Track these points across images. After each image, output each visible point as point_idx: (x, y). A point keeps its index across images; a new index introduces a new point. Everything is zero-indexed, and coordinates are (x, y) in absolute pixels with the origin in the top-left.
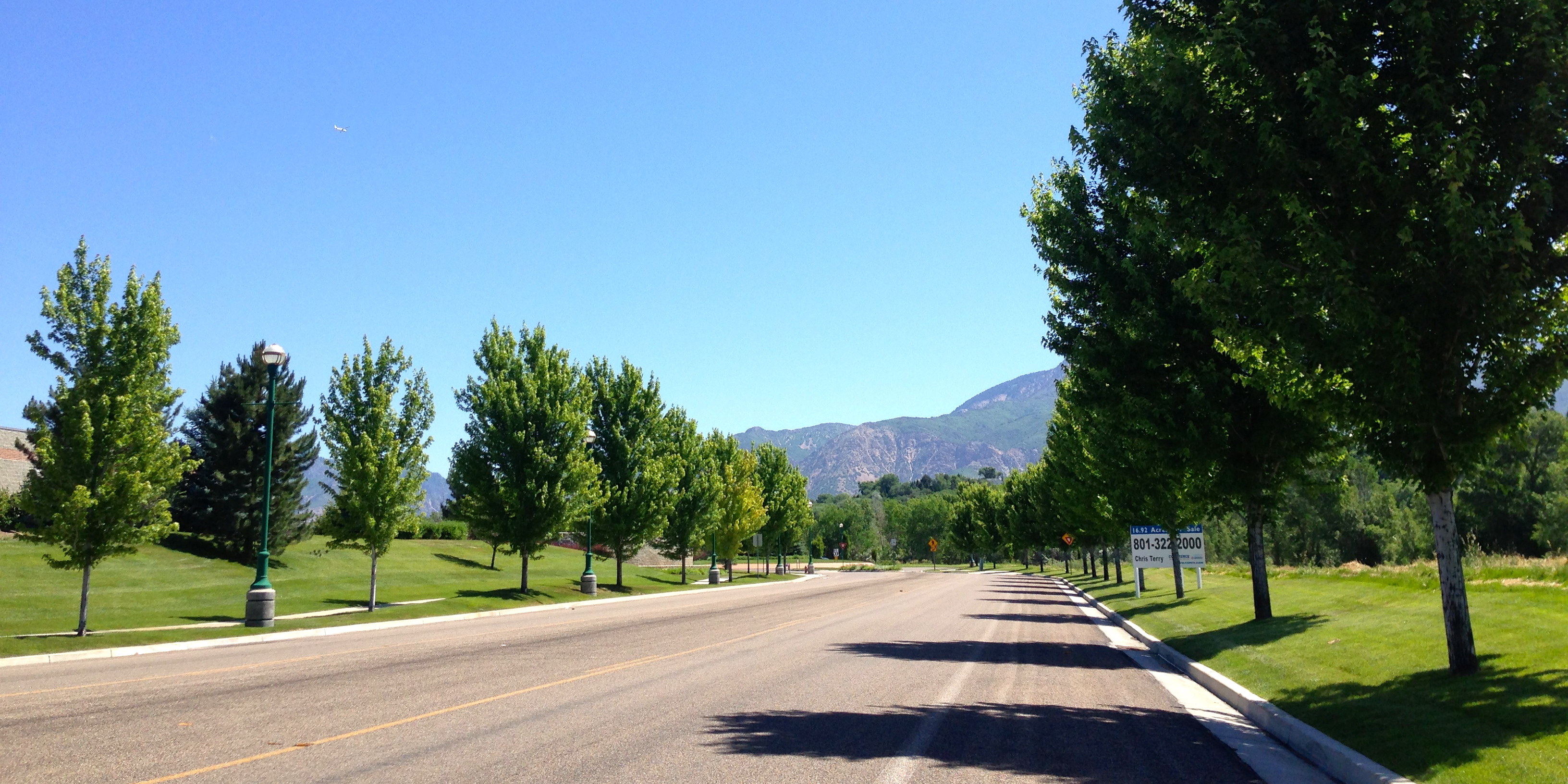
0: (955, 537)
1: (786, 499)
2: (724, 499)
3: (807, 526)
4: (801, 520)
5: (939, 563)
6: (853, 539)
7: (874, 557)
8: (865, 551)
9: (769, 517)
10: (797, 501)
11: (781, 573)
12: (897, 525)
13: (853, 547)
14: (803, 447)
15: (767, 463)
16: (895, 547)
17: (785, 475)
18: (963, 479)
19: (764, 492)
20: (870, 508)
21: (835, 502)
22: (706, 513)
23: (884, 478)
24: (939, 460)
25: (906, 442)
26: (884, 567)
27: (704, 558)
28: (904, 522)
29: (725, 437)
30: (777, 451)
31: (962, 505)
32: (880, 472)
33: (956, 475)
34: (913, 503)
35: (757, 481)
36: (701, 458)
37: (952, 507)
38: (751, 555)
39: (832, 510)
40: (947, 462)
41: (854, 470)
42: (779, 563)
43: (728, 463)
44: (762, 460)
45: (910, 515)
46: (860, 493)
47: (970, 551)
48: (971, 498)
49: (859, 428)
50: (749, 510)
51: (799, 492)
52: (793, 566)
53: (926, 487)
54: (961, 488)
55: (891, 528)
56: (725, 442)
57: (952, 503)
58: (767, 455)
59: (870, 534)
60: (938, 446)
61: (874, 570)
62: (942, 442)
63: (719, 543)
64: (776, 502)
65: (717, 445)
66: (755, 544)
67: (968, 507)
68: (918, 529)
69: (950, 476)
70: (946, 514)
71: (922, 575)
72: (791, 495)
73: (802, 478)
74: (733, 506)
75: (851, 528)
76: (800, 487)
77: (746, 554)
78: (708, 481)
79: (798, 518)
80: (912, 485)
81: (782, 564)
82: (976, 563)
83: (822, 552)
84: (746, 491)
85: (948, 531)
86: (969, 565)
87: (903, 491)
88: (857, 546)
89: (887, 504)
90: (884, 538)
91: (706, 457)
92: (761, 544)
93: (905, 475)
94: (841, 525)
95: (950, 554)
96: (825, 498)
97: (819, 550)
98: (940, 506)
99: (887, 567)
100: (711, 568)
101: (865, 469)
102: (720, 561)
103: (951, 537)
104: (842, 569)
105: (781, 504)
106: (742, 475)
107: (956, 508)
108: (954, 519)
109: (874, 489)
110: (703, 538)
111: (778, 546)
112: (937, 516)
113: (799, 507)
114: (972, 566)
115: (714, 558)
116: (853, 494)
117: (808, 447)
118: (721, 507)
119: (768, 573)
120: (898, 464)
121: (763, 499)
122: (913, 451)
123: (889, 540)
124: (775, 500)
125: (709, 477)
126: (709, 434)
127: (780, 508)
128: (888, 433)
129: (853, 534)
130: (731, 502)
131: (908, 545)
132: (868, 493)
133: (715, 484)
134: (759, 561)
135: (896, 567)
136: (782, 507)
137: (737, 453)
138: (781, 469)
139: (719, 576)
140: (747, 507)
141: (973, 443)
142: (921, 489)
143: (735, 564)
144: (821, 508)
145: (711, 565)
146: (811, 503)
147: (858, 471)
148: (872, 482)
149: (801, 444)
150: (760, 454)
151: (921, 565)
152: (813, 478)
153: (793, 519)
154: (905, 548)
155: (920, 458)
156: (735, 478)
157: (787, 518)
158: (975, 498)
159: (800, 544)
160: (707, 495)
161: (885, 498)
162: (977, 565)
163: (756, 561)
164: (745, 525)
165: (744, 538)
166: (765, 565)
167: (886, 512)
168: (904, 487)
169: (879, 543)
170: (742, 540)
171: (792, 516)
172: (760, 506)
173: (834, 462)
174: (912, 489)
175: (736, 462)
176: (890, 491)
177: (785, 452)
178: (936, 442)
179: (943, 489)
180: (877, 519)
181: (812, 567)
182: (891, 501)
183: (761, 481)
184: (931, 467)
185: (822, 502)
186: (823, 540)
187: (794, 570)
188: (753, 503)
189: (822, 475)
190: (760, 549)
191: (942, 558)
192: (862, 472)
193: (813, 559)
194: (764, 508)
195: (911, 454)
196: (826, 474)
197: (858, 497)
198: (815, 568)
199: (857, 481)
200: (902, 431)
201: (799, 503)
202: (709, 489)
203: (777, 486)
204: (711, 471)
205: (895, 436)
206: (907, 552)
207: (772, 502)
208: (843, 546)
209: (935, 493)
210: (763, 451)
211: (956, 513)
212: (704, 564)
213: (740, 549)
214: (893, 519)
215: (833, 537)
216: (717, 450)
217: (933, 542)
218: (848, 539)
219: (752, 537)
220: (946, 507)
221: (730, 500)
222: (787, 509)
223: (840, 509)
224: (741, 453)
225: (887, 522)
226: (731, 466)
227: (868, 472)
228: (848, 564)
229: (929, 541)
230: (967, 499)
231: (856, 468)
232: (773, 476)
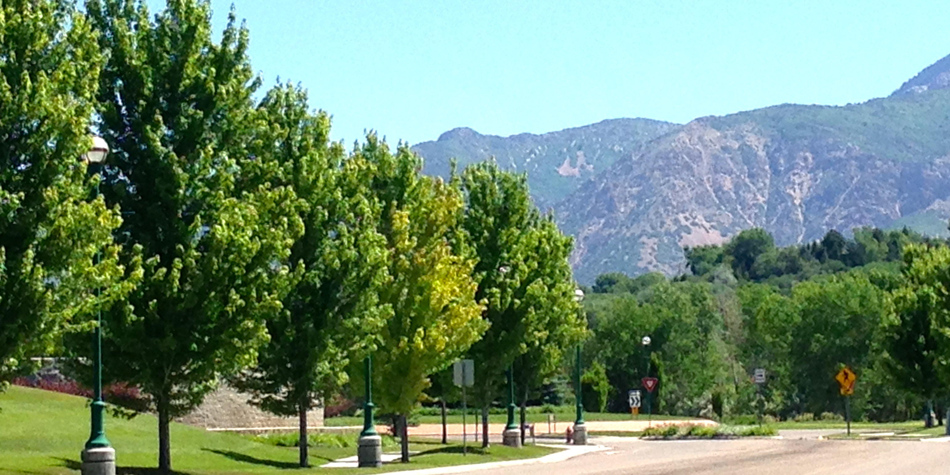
0: (893, 362)
1: (525, 283)
2: (391, 283)
3: (572, 342)
4: (560, 329)
5: (856, 421)
6: (671, 370)
7: (718, 407)
8: (699, 395)
9: (488, 324)
10: (550, 287)
11: (515, 443)
12: (769, 338)
13: (672, 386)
14: (564, 170)
15: (485, 206)
16: (764, 386)
17: (523, 230)
18: (914, 239)
19: (479, 268)
20: (709, 302)
21: (633, 290)
22: (352, 315)
23: (740, 238)
24: (864, 197)
25: (791, 157)
26: (738, 429)
27: (349, 413)
28: (783, 332)
29: (393, 151)
30: (506, 180)
31: (911, 295)
32: (734, 224)
33: (899, 229)
34: (804, 292)
35: (463, 245)
36: (339, 194)
37: (888, 299)
38: (450, 406)
39: (628, 307)
40: (880, 202)
41: (676, 221)
42: (511, 420)
43: (399, 207)
44: (474, 199)
45: (798, 319)
46: (689, 272)
47: (927, 394)
48: (929, 281)
49: (687, 128)
50: (446, 308)
51: (553, 267)
52: (541, 428)
53: (833, 256)
54: (909, 258)
55: (755, 345)
56: (393, 160)
57: (889, 290)
58: (484, 187)
59: (710, 360)
60: (861, 168)
61: (716, 436)
62: (870, 157)
63: (380, 379)
64: (504, 291)
65: (374, 168)
66: (458, 382)
67: (924, 300)
68: (815, 347)
69: (887, 232)
70: (875, 314)
71: (821, 445)
72: (536, 274)
73: (561, 237)
74: (410, 301)
75: (665, 347)
76: (556, 258)
77: (439, 404)
78: (356, 245)
79: (552, 325)
80: (802, 251)
81: (517, 424)
82: (940, 418)
83: (604, 398)
84: (439, 267)
85: (878, 352)
86: (922, 423)
87: (782, 265)
88: (680, 384)
89: (748, 294)
90: (738, 367)
91: (351, 193)
92: (471, 382)
93: (788, 230)
94: (647, 340)
95: (883, 399)
96: (611, 282)
97: (598, 393)
98: (863, 298)
99: (746, 428)
100: (363, 433)
101: (700, 219)
102: (382, 418)
103: (886, 364)
104: (646, 434)
105: (514, 296)
106: (429, 233)
107: (896, 302)
108: (891, 326)
109: (719, 260)
110: (346, 369)
111: (508, 386)
112: (855, 319)
113: (553, 300)
114: (929, 425)
115: (368, 411)
116: (672, 273)
117: (576, 171)
118: (382, 300)
119: (485, 443)
120: (771, 205)
121: (475, 285)
122: (806, 178)
123: (750, 371)
124: (502, 287)
125: (357, 235)
126: (356, 143)
127: (512, 303)
128: (752, 140)
129: (673, 358)
130: (406, 291)
131: (793, 382)
132: (706, 271)
133: (371, 251)
134: (468, 417)
135: (764, 428)
136: (517, 301)
137: (419, 184)
138: (516, 218)
139: (379, 448)
140: (440, 300)
141: (937, 161)
142: (822, 262)
143: (414, 425)
144: (603, 303)
145: (362, 427)
146: (580, 292)
147: (684, 222)
148: (715, 247)
149: (559, 165)
150: (468, 187)
151: (819, 424)
152: (586, 238)
153: (540, 327)
154: (786, 388)
155: (821, 193)
156: (415, 238)
157: (527, 325)
158: (940, 278)
159: (555, 380)
160: (354, 274)
161: (743, 281)
162: (941, 424)
163: (461, 418)
164: (436, 340)
165: (434, 369)
166: (481, 426)
167: (746, 312)
168: (784, 257)
169: (728, 379)
170: (429, 372)
171: (540, 320)
172: (469, 298)
173: (632, 204)
174: (801, 261)
175: (416, 204)
176: (755, 265)
177: (523, 181)
178: (856, 159)
179: (870, 261)
180: (725, 327)
181: (583, 429)
182: (757, 286)
183: (470, 245)
184: (844, 213)
185: (605, 291)
186: (607, 372)
187: (542, 436)
188: (453, 292)
189: (606, 233)
190: (469, 391)
191: (867, 411)
192: (694, 224)
193: (584, 414)
194: (478, 303)
195: (801, 184)
196: (613, 231)
197: (683, 279)
198: (589, 433)
199: (681, 244)
200: (783, 136)
201: (554, 292)
202: (358, 263)
203: (505, 255)
204: (361, 224)
205: (765, 146)
206: (789, 397)
207: (495, 290)
208: (650, 384)
209: (852, 270)
210: (475, 179)
211: (896, 311)
212: (346, 424)
213: (425, 391)
214: (760, 325)
215: (629, 365)
216: (375, 178)
217: (846, 374)
218: (661, 369)
219: (452, 366)
220: (876, 301)
221: (402, 286)
222: (528, 305)
223: (645, 305)
224: (428, 185)
225: (746, 333)
226: (406, 213)
227: (707, 225)
228: (661, 423)
229: (837, 373)
230: (921, 283)
231: (681, 216)
232: (498, 233)
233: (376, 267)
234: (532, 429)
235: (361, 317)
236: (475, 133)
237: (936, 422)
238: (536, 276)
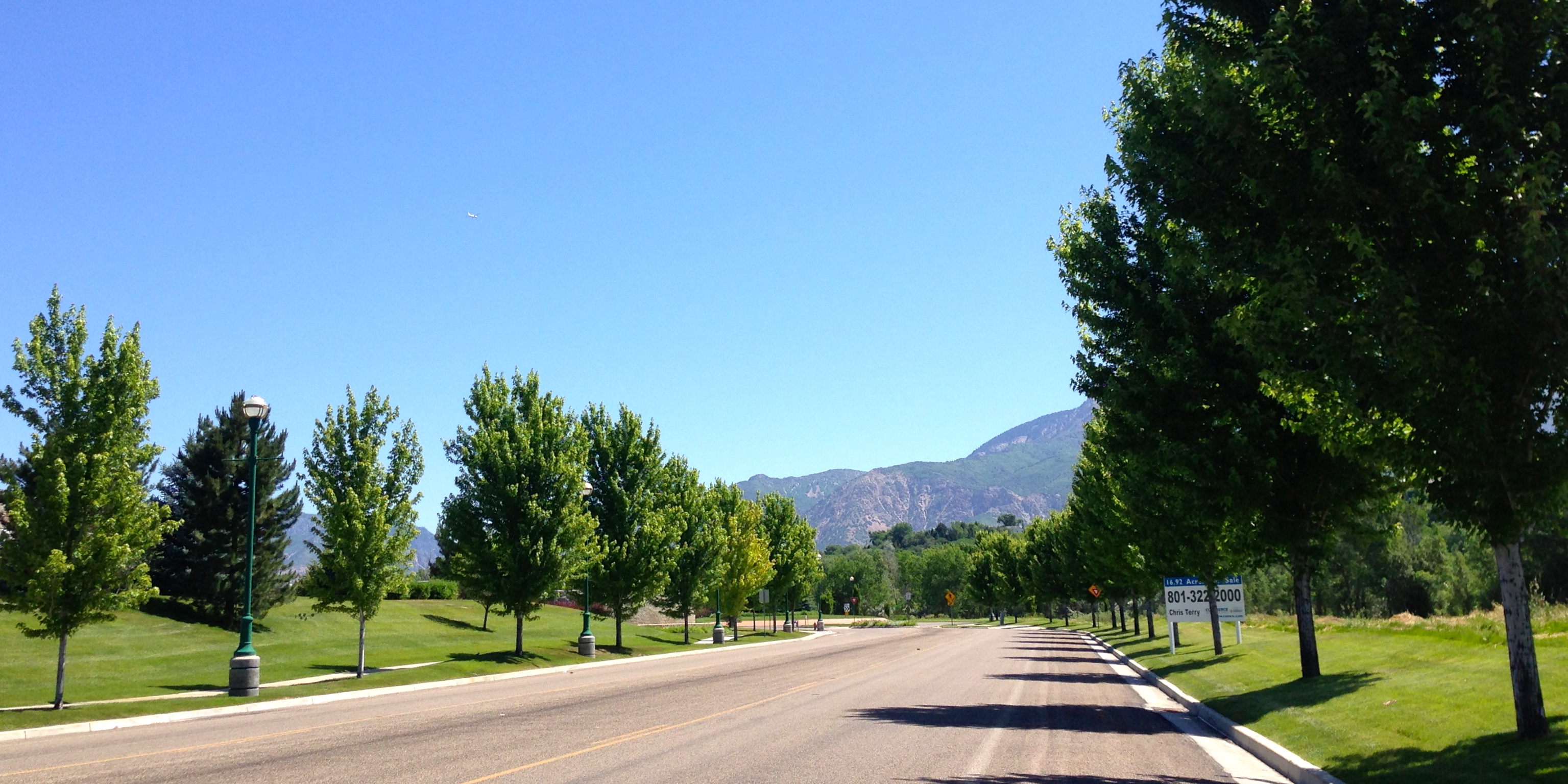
0: (973, 590)
1: (793, 552)
2: (728, 553)
3: (816, 580)
4: (810, 574)
5: (955, 618)
6: (864, 593)
7: (887, 612)
8: (878, 605)
9: (776, 572)
10: (806, 554)
11: (789, 631)
12: (911, 576)
13: (865, 601)
14: (810, 494)
15: (773, 514)
16: (909, 601)
17: (792, 526)
18: (981, 527)
19: (771, 545)
20: (882, 559)
21: (844, 554)
22: (710, 569)
23: (896, 528)
24: (955, 507)
25: (919, 488)
26: (898, 623)
27: (708, 616)
28: (918, 574)
29: (729, 487)
30: (783, 501)
31: (981, 556)
32: (892, 521)
33: (973, 523)
34: (927, 554)
35: (764, 533)
36: (703, 509)
37: (969, 557)
38: (757, 612)
39: (842, 562)
40: (964, 509)
41: (865, 519)
42: (787, 620)
43: (732, 515)
44: (768, 511)
45: (926, 567)
46: (871, 544)
47: (990, 605)
48: (990, 548)
49: (869, 474)
50: (755, 565)
51: (807, 544)
52: (801, 622)
53: (942, 536)
54: (979, 537)
55: (904, 581)
56: (729, 492)
57: (970, 553)
58: (773, 505)
59: (883, 588)
60: (954, 492)
61: (887, 626)
62: (958, 487)
63: (723, 600)
64: (783, 556)
65: (720, 496)
66: (761, 601)
67: (987, 558)
68: (933, 581)
69: (967, 524)
70: (963, 565)
71: (938, 631)
72: (798, 547)
73: (811, 529)
74: (738, 561)
75: (861, 582)
76: (808, 539)
77: (752, 611)
78: (712, 534)
79: (806, 572)
80: (926, 534)
81: (790, 621)
82: (997, 617)
83: (832, 607)
84: (752, 544)
85: (965, 583)
86: (988, 619)
87: (917, 540)
88: (869, 600)
89: (900, 555)
90: (897, 591)
91: (709, 509)
92: (767, 601)
93: (919, 523)
94: (852, 578)
95: (968, 607)
96: (834, 550)
97: (829, 605)
98: (957, 557)
99: (902, 622)
100: (716, 627)
101: (876, 518)
102: (725, 619)
103: (969, 589)
104: (853, 625)
105: (788, 558)
106: (747, 527)
107: (974, 559)
108: (972, 571)
109: (886, 538)
110: (707, 595)
111: (785, 602)
112: (953, 567)
113: (807, 560)
114: (991, 620)
116: (863, 545)
117: (816, 495)
118: (725, 561)
119: (775, 631)
120: (911, 512)
121: (769, 553)
122: (927, 497)
123: (903, 593)
124: (782, 553)
125: (712, 529)
126: (711, 485)
127: (787, 562)
128: (901, 479)
129: (864, 587)
130: (735, 556)
131: (923, 599)
132: (880, 543)
133: (719, 537)
134: (766, 617)
135: (911, 622)
136: (789, 561)
137: (742, 504)
138: (789, 519)
139: (724, 634)
140: (752, 561)
141: (991, 489)
142: (936, 539)
143: (740, 622)
144: (830, 560)
145: (714, 623)
146: (819, 555)
147: (868, 520)
148: (884, 532)
149: (808, 492)
150: (765, 505)
151: (937, 619)
152: (821, 528)
153: (801, 573)
154: (919, 601)
155: (934, 504)
156: (740, 530)
157: (795, 572)
158: (995, 548)
159: (807, 599)
160: (711, 548)
161: (898, 548)
162: (997, 620)
163: (763, 618)
164: (751, 581)
165: (750, 595)
166: (772, 622)
167: (900, 564)
168: (918, 536)
169: (892, 597)
170: (747, 596)
171: (801, 570)
172: (766, 559)
173: (843, 511)
174: (926, 539)
175: (740, 513)
176: (903, 541)
177: (792, 502)
178: (951, 488)
179: (959, 538)
180: (890, 572)
181: (822, 623)
182: (905, 552)
183: (767, 533)
184: (946, 514)
185: (830, 554)
186: (833, 594)
187: (802, 627)
188: (758, 557)
189: (831, 524)
190: (766, 605)
191: (960, 613)
192: (873, 520)
193: (822, 615)
194: (771, 561)
195: (925, 501)
196: (834, 524)
197: (869, 547)
198: (826, 625)
199: (867, 530)
200: (916, 477)
201: (808, 556)
202: (713, 542)
203: (784, 538)
204: (714, 523)
205: (907, 482)
206: (922, 606)
207: (778, 555)
208: (854, 600)
209: (952, 543)
210: (769, 500)
211: (974, 564)
212: (707, 622)
213: (745, 605)
214: (907, 571)
215: (843, 591)
216: (721, 501)
217: (950, 595)
218: (859, 593)
219: (758, 594)
220: (963, 558)
221: (734, 554)
222: (795, 563)
223: (851, 561)
224: (746, 504)
225: (900, 575)
226: (735, 518)
227: (880, 521)
228: (860, 619)
229: (946, 594)
230: (986, 550)
231: (867, 517)
232: (780, 527)
233: (722, 545)
234: (797, 623)
235: (715, 569)
236: (767, 477)
237: (995, 619)
238: (798, 548)
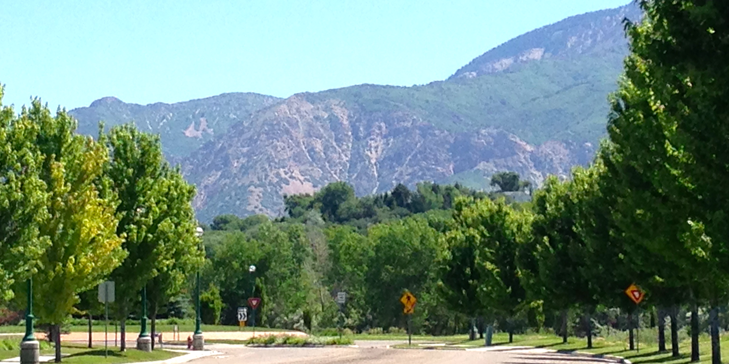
0: (446, 289)
1: (157, 221)
2: (49, 220)
3: (193, 268)
4: (183, 259)
5: (415, 334)
6: (272, 293)
7: (308, 323)
8: (293, 312)
9: (126, 253)
10: (177, 225)
11: (147, 349)
12: (349, 268)
13: (272, 305)
14: (190, 132)
15: (126, 160)
16: (344, 306)
17: (156, 179)
18: (464, 192)
19: (120, 209)
20: (302, 239)
21: (243, 229)
22: (18, 244)
23: (328, 189)
24: (425, 159)
25: (368, 127)
26: (323, 339)
27: (14, 322)
28: (360, 263)
29: (53, 115)
30: (143, 139)
31: (460, 236)
32: (323, 178)
33: (452, 185)
34: (377, 233)
35: (108, 190)
36: (9, 148)
37: (442, 239)
38: (94, 318)
39: (238, 241)
40: (437, 162)
41: (278, 175)
42: (143, 330)
43: (57, 159)
44: (117, 154)
45: (372, 253)
46: (287, 215)
47: (471, 314)
48: (475, 225)
49: (288, 102)
50: (93, 240)
51: (179, 209)
52: (167, 336)
53: (401, 204)
54: (459, 208)
55: (338, 274)
56: (53, 121)
57: (444, 232)
58: (125, 145)
59: (302, 284)
60: (424, 136)
61: (306, 344)
62: (430, 128)
63: (39, 296)
64: (139, 228)
65: (37, 127)
66: (101, 298)
67: (470, 239)
68: (384, 275)
69: (443, 186)
70: (432, 251)
71: (387, 353)
72: (165, 215)
73: (186, 185)
74: (64, 234)
75: (267, 273)
76: (182, 202)
77: (87, 316)
78: (22, 189)
79: (177, 255)
80: (376, 201)
81: (148, 333)
82: (481, 333)
83: (218, 314)
84: (88, 207)
85: (434, 280)
86: (467, 337)
87: (361, 210)
88: (279, 304)
89: (332, 233)
90: (325, 291)
91: (18, 147)
92: (112, 299)
93: (364, 183)
94: (253, 268)
95: (437, 318)
96: (225, 221)
97: (213, 309)
98: (423, 238)
99: (330, 339)
100: (25, 339)
101: (296, 173)
102: (41, 327)
103: (439, 289)
104: (251, 342)
105: (148, 232)
106: (81, 180)
107: (449, 241)
108: (445, 259)
109: (311, 206)
110: (12, 287)
111: (141, 303)
112: (416, 254)
113: (179, 235)
114: (472, 338)
115: (29, 321)
116: (275, 216)
117: (199, 134)
118: (42, 232)
119: (123, 348)
120: (353, 164)
121: (117, 222)
122: (380, 143)
123: (333, 294)
124: (138, 224)
125: (23, 181)
126: (24, 108)
127: (146, 237)
128: (338, 111)
129: (273, 283)
130: (61, 226)
131: (366, 303)
132: (300, 214)
133: (34, 194)
134: (109, 327)
135: (344, 338)
136: (150, 235)
137: (74, 141)
138: (151, 169)
139: (38, 351)
140: (88, 234)
141: (483, 131)
142: (392, 209)
143: (66, 333)
144: (219, 238)
145: (24, 334)
146: (200, 229)
147: (283, 175)
148: (308, 195)
149: (186, 128)
150: (113, 144)
151: (387, 336)
152: (206, 187)
153: (168, 256)
154: (361, 307)
155: (392, 155)
156: (69, 184)
157: (158, 254)
158: (483, 224)
159: (179, 299)
160: (20, 212)
161: (330, 223)
162: (481, 337)
163: (103, 328)
164: (85, 266)
165: (83, 289)
166: (119, 334)
167: (331, 247)
168: (363, 204)
169: (316, 300)
170: (79, 291)
171: (168, 251)
172: (111, 232)
173: (243, 160)
174: (376, 208)
175: (71, 157)
176: (339, 210)
177: (156, 140)
178: (420, 128)
179: (429, 209)
180: (315, 259)
181: (200, 338)
182: (339, 227)
183: (114, 190)
184: (410, 171)
185: (221, 229)
186: (221, 293)
187: (168, 343)
188: (99, 228)
189: (223, 182)
190: (110, 307)
191: (425, 326)
192: (291, 177)
193: (202, 326)
194: (119, 236)
195: (377, 147)
196: (228, 181)
197: (283, 220)
198: (206, 341)
199: (281, 193)
200: (363, 108)
201: (180, 229)
202: (24, 202)
203: (142, 199)
204: (26, 172)
205: (349, 117)
206: (363, 315)
207: (132, 226)
208: (254, 303)
209: (415, 215)
210: (119, 137)
211: (449, 249)
212: (11, 332)
213: (75, 306)
214: (343, 257)
215: (239, 288)
216: (38, 136)
217: (409, 298)
218: (264, 292)
219: (97, 286)
220: (433, 240)
221: (59, 222)
222: (158, 239)
223: (252, 240)
224: (81, 142)
225: (331, 264)
226: (63, 164)
227: (302, 178)
228: (262, 333)
229: (402, 296)
230: (468, 226)
231: (281, 171)
232: (135, 182)
233: (37, 207)
234: (160, 337)
235: (25, 246)
236: (120, 102)
237: (478, 336)
238: (165, 217)
